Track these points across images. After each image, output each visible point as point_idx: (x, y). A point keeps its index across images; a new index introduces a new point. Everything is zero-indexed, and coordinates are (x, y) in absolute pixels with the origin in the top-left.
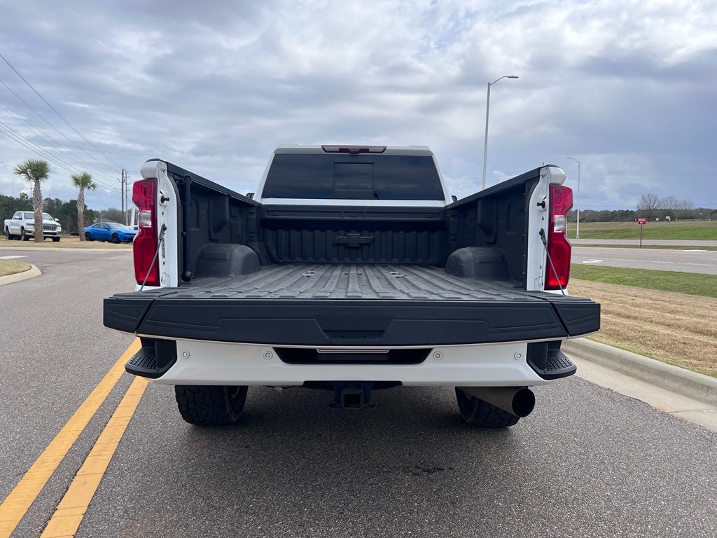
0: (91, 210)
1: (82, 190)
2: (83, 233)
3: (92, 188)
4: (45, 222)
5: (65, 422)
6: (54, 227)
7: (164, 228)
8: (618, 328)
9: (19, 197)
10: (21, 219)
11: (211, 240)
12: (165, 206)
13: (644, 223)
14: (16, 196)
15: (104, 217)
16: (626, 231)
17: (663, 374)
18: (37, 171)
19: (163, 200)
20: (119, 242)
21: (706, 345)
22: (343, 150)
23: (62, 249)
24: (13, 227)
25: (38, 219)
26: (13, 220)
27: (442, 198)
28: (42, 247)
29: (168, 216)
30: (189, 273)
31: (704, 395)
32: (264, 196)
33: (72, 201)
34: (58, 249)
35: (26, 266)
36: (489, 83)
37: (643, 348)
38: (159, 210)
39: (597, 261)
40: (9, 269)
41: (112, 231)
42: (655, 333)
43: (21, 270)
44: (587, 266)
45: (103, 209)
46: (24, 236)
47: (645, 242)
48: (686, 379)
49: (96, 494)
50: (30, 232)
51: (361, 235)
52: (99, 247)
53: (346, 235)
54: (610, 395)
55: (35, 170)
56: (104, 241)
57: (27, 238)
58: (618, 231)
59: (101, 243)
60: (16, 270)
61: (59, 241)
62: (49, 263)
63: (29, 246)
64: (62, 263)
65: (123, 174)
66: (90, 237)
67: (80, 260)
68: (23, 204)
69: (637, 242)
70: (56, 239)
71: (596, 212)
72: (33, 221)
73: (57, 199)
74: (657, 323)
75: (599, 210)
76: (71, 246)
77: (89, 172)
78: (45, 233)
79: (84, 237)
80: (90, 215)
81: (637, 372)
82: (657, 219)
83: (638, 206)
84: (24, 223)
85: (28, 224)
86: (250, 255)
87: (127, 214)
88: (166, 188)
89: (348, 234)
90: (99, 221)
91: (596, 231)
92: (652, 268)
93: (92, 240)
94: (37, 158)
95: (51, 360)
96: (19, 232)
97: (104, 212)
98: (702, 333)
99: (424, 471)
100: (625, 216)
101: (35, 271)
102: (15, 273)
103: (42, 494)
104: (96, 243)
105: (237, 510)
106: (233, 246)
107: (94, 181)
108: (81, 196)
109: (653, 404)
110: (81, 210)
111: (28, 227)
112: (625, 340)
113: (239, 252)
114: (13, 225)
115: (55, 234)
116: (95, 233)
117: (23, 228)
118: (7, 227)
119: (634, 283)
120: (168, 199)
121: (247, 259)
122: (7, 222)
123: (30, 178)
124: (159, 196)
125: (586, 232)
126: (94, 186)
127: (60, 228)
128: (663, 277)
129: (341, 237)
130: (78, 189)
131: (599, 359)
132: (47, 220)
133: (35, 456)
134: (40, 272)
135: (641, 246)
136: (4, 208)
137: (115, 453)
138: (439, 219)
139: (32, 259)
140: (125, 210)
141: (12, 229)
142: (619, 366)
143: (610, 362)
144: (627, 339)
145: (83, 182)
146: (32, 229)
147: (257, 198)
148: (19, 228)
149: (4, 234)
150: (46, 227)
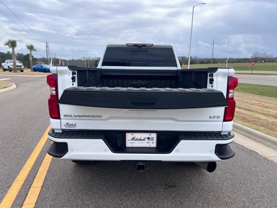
0: (35, 58)
1: (31, 51)
2: (32, 68)
4: (17, 64)
9: (7, 53)
13: (254, 64)
15: (40, 61)
20: (46, 72)
22: (135, 45)
23: (24, 75)
26: (5, 63)
27: (176, 65)
32: (104, 64)
35: (11, 84)
42: (260, 119)
55: (12, 44)
56: (40, 72)
57: (11, 71)
61: (23, 72)
62: (20, 82)
65: (47, 44)
68: (9, 56)
69: (250, 72)
71: (234, 59)
72: (12, 64)
73: (21, 54)
78: (18, 69)
82: (259, 62)
84: (9, 64)
87: (49, 60)
90: (38, 63)
93: (36, 71)
99: (169, 187)
102: (6, 87)
109: (260, 153)
110: (31, 58)
114: (5, 65)
115: (21, 69)
118: (3, 66)
122: (3, 64)
123: (10, 47)
126: (35, 50)
127: (23, 67)
134: (16, 87)
135: (252, 74)
139: (12, 80)
142: (245, 134)
144: (249, 121)
145: (31, 48)
146: (12, 67)
148: (7, 66)
149: (2, 69)
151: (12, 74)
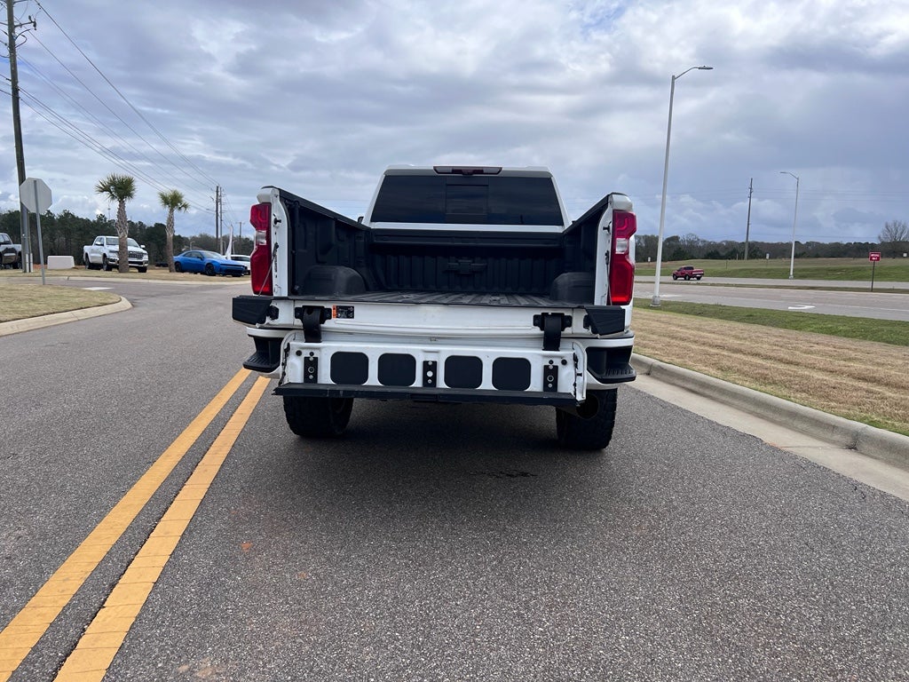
0: (179, 236)
1: (172, 211)
2: (173, 263)
3: (183, 209)
4: (130, 248)
5: (182, 431)
6: (140, 255)
7: (277, 246)
8: (766, 372)
9: (96, 219)
10: (103, 245)
11: (318, 262)
12: (277, 227)
13: (878, 260)
14: (93, 218)
15: (194, 245)
16: (859, 270)
17: (793, 415)
18: (121, 189)
19: (276, 221)
20: (213, 274)
21: (856, 389)
22: (456, 171)
23: (150, 281)
24: (93, 255)
25: (123, 246)
26: (93, 247)
27: (561, 223)
28: (128, 278)
29: (280, 236)
30: (297, 288)
31: (828, 435)
32: (373, 219)
33: (157, 225)
34: (146, 281)
35: (116, 298)
36: (673, 76)
37: (785, 392)
38: (273, 230)
39: (807, 307)
40: (99, 300)
41: (207, 260)
42: (808, 378)
43: (111, 301)
44: (792, 313)
45: (193, 235)
46: (107, 265)
47: (877, 285)
48: (813, 419)
49: (216, 477)
50: (113, 261)
51: (474, 262)
52: (192, 280)
53: (457, 262)
54: (726, 432)
55: (119, 188)
56: (196, 273)
57: (110, 268)
58: (848, 269)
59: (193, 275)
60: (106, 302)
61: (145, 272)
62: (138, 296)
63: (113, 277)
64: (153, 296)
65: (217, 192)
66: (181, 268)
67: (172, 293)
68: (101, 227)
69: (867, 284)
70: (143, 270)
71: (823, 245)
72: (117, 248)
73: (140, 222)
74: (820, 369)
75: (827, 242)
76: (159, 278)
77: (181, 191)
78: (130, 262)
79: (174, 268)
80: (179, 241)
81: (770, 414)
82: (905, 255)
83: (879, 237)
84: (106, 249)
85: (111, 252)
86: (355, 277)
87: (222, 241)
88: (279, 211)
89: (460, 261)
90: (188, 249)
91: (817, 270)
92: (877, 316)
93: (183, 271)
94: (121, 174)
95: (159, 384)
96: (101, 261)
97: (194, 238)
98: (865, 380)
99: (508, 475)
100: (861, 250)
101: (125, 304)
102: (106, 304)
103: (171, 475)
104: (186, 275)
105: (336, 492)
106: (338, 268)
107: (184, 200)
108: (171, 220)
109: (766, 439)
110: (170, 235)
111: (112, 254)
112: (770, 384)
113: (344, 273)
114: (94, 251)
115: (141, 263)
116: (185, 263)
117: (105, 255)
118: (87, 254)
119: (849, 334)
120: (280, 221)
121: (351, 280)
122: (87, 249)
123: (113, 197)
124: (273, 218)
125: (804, 270)
126: (185, 206)
127: (147, 257)
128: (889, 328)
129: (453, 264)
130: (167, 209)
131: (736, 402)
132: (133, 247)
133: (160, 452)
134: (130, 306)
135: (872, 290)
136: (79, 233)
137: (230, 453)
138: (556, 245)
139: (120, 291)
140: (219, 236)
141: (92, 257)
142: (753, 408)
143: (745, 405)
144: (774, 383)
145: (173, 201)
146: (115, 257)
147: (366, 222)
148: (101, 256)
149: (84, 264)
150: (133, 255)
151: (114, 277)
